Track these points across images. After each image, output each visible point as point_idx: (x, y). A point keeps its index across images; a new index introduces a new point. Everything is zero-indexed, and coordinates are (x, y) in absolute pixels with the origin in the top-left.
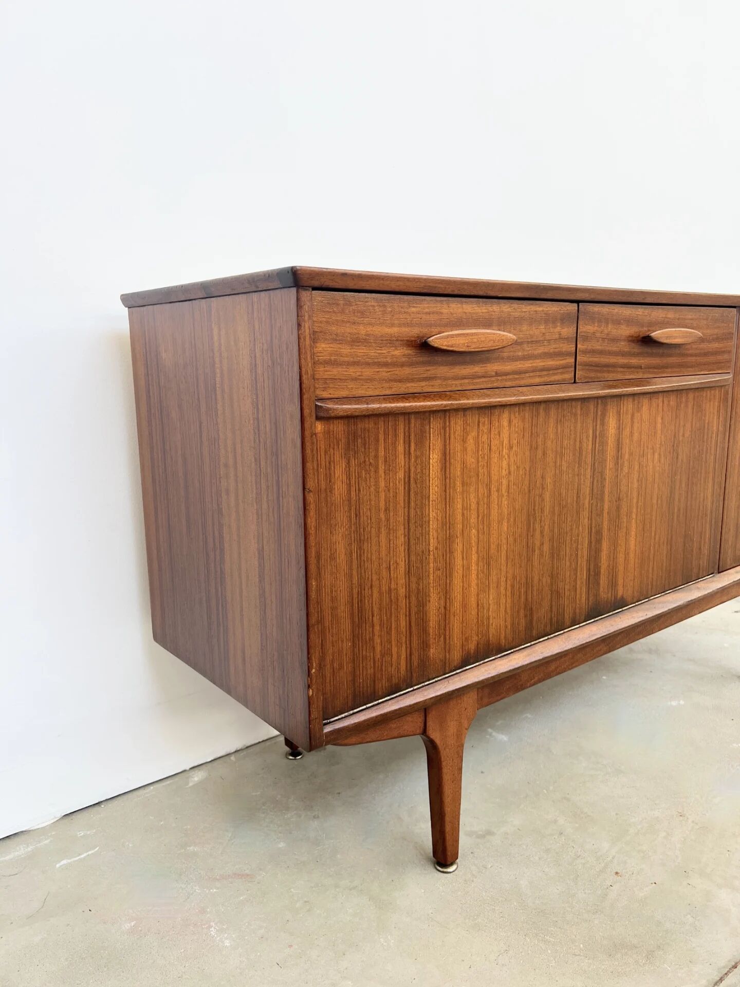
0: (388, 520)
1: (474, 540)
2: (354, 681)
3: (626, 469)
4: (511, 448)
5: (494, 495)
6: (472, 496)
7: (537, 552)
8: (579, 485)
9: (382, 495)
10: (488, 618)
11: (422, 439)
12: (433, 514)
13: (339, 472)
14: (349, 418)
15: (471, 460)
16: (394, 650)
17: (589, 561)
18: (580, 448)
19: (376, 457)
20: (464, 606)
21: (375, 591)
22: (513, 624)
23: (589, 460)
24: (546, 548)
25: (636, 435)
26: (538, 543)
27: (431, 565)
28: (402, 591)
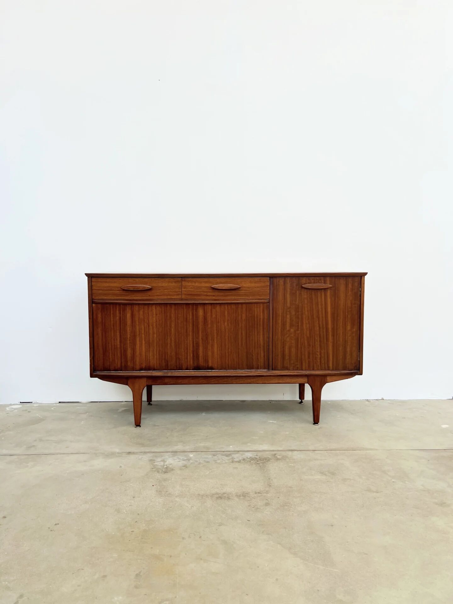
0: (114, 328)
1: (143, 338)
2: (104, 364)
3: (209, 326)
4: (156, 315)
5: (151, 327)
6: (142, 326)
7: (169, 345)
8: (187, 328)
9: (112, 322)
10: (150, 360)
11: (124, 310)
12: (129, 329)
13: (99, 316)
14: (102, 304)
15: (142, 317)
16: (116, 361)
17: (193, 351)
18: (186, 319)
19: (110, 313)
20: (140, 354)
21: (110, 345)
22: (160, 364)
23: (191, 321)
24: (173, 344)
25: (214, 316)
26: (169, 342)
27: (128, 342)
28: (119, 346)
